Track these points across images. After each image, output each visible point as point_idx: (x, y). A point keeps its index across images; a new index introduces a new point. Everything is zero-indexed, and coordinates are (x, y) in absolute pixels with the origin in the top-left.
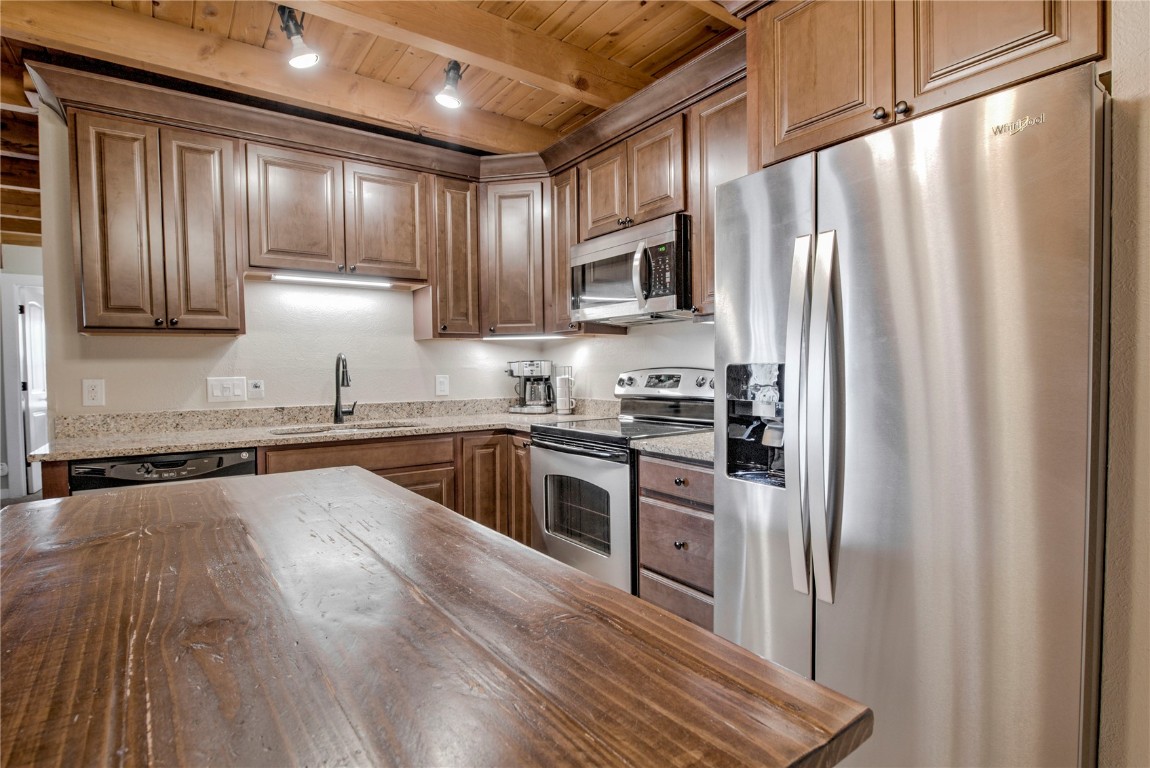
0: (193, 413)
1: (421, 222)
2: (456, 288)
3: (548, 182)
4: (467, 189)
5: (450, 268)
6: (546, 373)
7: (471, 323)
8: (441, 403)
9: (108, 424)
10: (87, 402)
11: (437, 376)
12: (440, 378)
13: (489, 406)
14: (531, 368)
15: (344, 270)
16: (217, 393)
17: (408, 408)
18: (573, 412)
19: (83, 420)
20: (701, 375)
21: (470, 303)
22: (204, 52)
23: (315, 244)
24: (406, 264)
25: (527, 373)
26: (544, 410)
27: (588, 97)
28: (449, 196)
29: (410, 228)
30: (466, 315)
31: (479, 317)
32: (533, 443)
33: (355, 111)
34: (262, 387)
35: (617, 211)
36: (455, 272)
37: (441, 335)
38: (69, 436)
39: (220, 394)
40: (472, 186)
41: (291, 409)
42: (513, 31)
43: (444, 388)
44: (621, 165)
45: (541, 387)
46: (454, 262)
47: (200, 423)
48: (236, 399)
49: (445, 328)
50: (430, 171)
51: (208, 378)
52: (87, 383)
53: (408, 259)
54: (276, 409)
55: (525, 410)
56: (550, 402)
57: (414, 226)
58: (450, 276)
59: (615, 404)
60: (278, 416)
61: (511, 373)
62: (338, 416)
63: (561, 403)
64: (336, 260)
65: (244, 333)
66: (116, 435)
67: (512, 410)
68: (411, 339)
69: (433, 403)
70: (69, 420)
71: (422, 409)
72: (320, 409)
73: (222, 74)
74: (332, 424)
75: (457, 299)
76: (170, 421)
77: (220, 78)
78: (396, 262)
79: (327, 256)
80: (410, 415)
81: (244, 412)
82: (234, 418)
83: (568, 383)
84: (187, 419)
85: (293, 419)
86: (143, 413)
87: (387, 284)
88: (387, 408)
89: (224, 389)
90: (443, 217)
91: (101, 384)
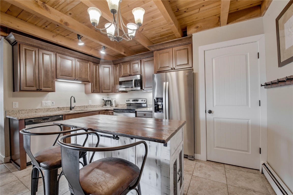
0: (39, 109)
1: (89, 71)
2: (95, 84)
3: (113, 65)
4: (97, 65)
5: (94, 80)
6: (111, 100)
7: (98, 90)
8: (90, 105)
9: (19, 112)
10: (14, 107)
11: (89, 100)
12: (90, 101)
13: (99, 106)
14: (108, 99)
15: (75, 80)
16: (44, 104)
17: (84, 107)
18: (116, 107)
19: (13, 111)
20: (142, 99)
21: (98, 86)
22: (53, 36)
23: (70, 74)
24: (87, 79)
25: (107, 99)
26: (110, 106)
27: (125, 55)
28: (94, 66)
29: (87, 72)
30: (97, 89)
31: (99, 89)
32: (114, 112)
33: (81, 50)
34: (54, 103)
35: (128, 73)
36: (95, 81)
37: (93, 93)
38: (10, 115)
39: (45, 105)
40: (98, 64)
41: (60, 107)
42: (116, 44)
43: (90, 103)
44: (129, 66)
45: (109, 102)
46: (95, 79)
47: (41, 111)
48: (48, 106)
49: (94, 91)
50: (91, 61)
51: (42, 101)
52: (14, 103)
53: (87, 78)
54: (58, 108)
55: (106, 106)
56: (111, 105)
57: (88, 72)
58: (94, 81)
59: (125, 105)
60: (58, 109)
61: (104, 100)
62: (71, 109)
63: (114, 105)
64: (73, 78)
65: (55, 92)
66: (21, 114)
67: (103, 107)
68: (84, 93)
69: (89, 106)
70: (10, 111)
71: (87, 107)
72: (67, 107)
73: (57, 41)
74: (70, 110)
75: (96, 86)
76: (34, 111)
77: (56, 42)
78: (85, 78)
79: (72, 77)
80: (84, 108)
81: (51, 108)
82: (48, 110)
83: (115, 101)
84: (38, 110)
85: (61, 110)
86: (28, 109)
87: (81, 82)
88: (80, 107)
89: (46, 103)
90: (93, 70)
91: (17, 103)
